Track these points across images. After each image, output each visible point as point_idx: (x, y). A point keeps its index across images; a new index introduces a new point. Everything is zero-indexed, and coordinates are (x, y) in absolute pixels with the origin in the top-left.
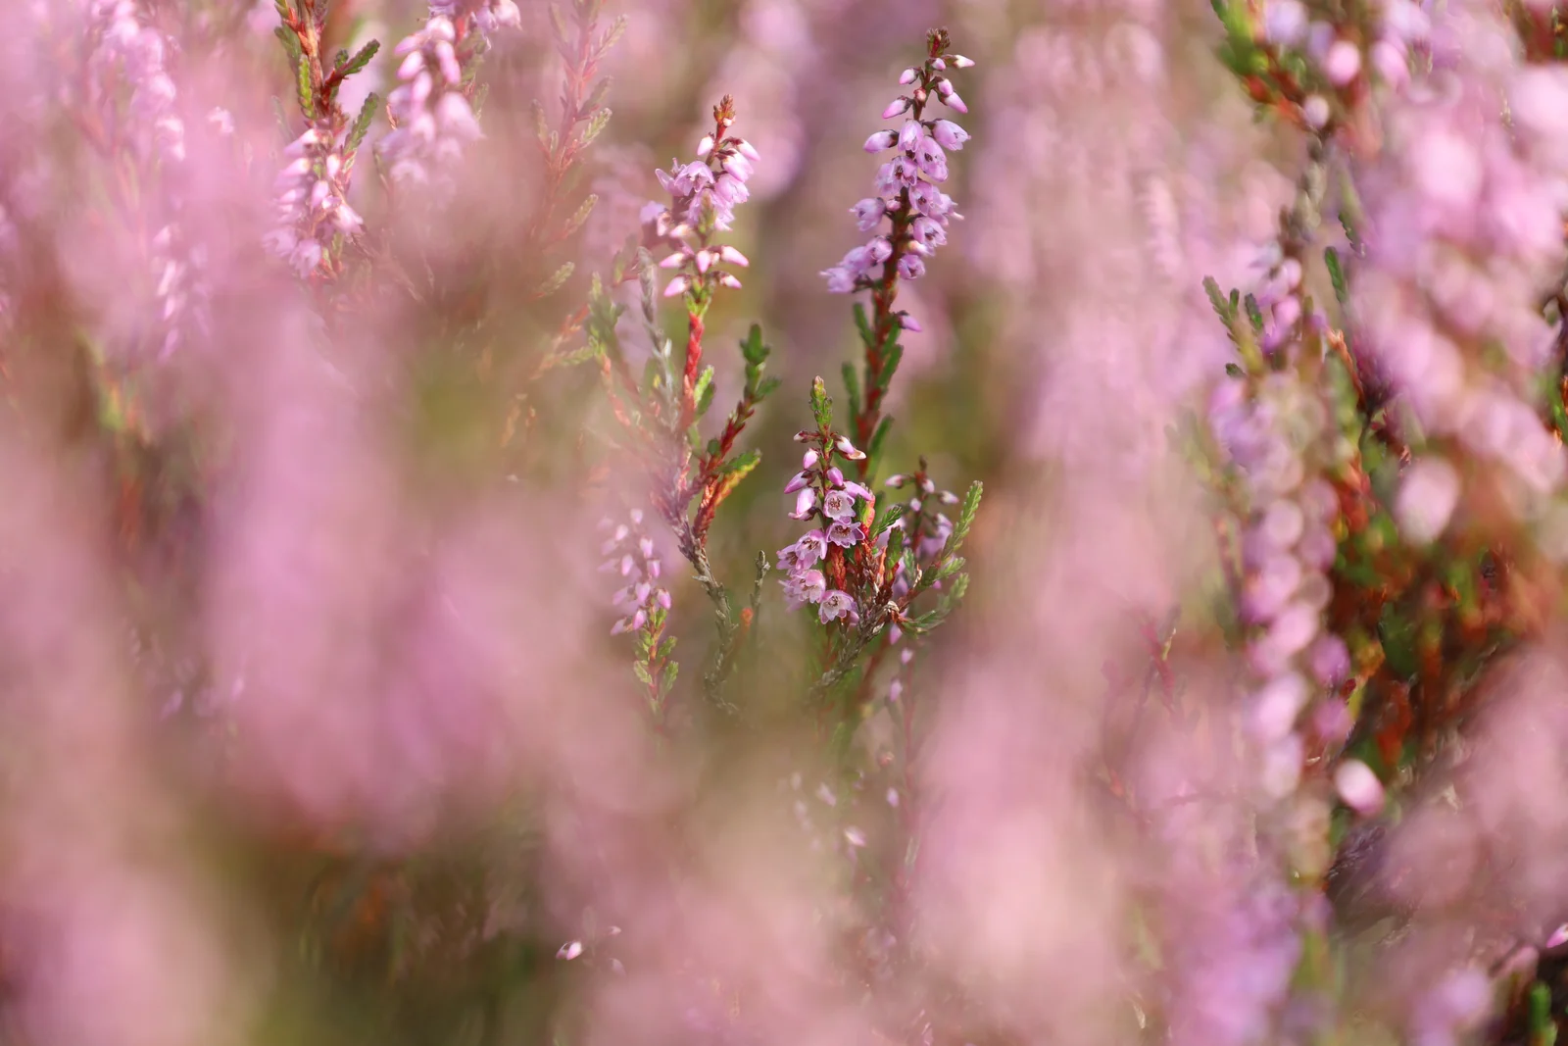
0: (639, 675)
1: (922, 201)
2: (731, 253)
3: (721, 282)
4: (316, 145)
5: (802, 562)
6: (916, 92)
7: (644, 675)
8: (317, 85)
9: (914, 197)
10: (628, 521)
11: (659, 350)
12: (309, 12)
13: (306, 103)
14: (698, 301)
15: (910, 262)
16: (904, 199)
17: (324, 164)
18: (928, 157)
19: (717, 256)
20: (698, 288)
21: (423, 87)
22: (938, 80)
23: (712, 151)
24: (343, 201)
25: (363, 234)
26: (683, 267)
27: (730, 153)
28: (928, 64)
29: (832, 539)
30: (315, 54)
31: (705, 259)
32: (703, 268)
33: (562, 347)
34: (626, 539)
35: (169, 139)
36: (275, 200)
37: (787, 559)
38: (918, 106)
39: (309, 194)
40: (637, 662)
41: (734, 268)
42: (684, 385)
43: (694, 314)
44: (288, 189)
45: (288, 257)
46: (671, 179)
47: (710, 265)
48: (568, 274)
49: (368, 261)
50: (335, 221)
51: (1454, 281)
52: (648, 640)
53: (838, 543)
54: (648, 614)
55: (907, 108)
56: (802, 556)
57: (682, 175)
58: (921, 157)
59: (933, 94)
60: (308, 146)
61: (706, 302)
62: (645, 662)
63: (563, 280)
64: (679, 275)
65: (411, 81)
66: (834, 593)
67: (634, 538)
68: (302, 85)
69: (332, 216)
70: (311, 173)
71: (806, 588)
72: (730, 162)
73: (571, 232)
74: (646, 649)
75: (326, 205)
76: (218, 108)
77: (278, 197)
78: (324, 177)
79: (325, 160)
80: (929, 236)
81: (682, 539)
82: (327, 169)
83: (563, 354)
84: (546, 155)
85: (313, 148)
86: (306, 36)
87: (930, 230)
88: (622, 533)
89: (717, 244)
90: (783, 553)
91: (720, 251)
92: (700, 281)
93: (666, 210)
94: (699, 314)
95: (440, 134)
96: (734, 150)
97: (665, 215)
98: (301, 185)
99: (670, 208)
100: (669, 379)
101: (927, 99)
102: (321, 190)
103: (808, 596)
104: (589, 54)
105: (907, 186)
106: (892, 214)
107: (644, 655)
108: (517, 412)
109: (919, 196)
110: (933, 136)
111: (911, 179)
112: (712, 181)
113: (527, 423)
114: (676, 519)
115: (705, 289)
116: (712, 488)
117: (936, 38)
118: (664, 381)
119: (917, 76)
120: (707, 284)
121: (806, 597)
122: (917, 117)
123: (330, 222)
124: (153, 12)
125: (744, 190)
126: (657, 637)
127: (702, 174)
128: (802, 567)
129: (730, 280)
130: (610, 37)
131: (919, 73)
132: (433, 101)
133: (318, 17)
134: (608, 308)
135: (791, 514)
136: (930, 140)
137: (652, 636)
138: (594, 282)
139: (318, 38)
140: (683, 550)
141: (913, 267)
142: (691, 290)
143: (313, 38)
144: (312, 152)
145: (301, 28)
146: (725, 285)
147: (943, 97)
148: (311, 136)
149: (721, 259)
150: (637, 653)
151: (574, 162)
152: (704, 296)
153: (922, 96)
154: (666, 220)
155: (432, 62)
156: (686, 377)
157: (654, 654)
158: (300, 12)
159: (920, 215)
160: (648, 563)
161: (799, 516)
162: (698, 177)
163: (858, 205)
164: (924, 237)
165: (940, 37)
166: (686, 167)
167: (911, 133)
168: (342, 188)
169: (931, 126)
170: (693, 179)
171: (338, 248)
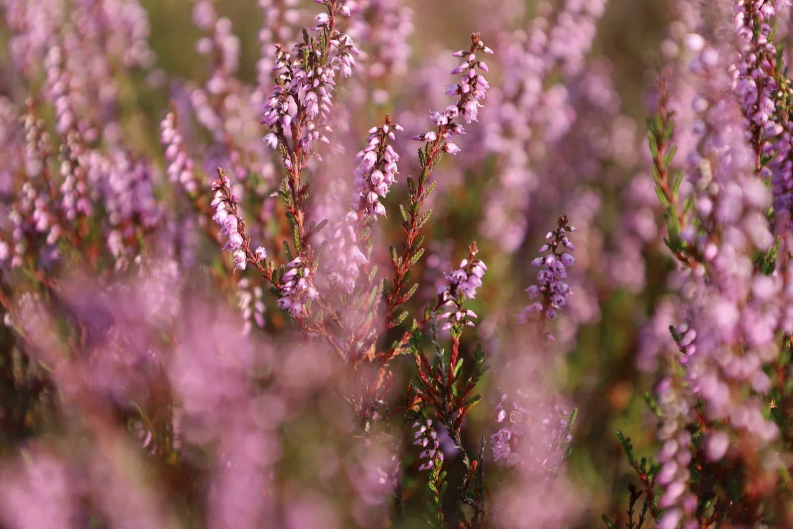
0: (431, 487)
1: (555, 287)
2: (470, 313)
3: (466, 324)
4: (300, 263)
5: (500, 441)
6: (553, 242)
7: (433, 487)
8: (302, 237)
9: (552, 285)
10: (426, 425)
11: (439, 353)
12: (299, 207)
13: (297, 245)
14: (456, 332)
15: (551, 312)
16: (548, 286)
17: (303, 271)
18: (558, 269)
19: (464, 314)
20: (457, 327)
21: (342, 243)
22: (563, 237)
23: (467, 265)
24: (312, 285)
25: (319, 298)
26: (450, 318)
27: (475, 266)
28: (558, 230)
29: (513, 431)
30: (301, 223)
31: (459, 315)
32: (458, 319)
33: (403, 346)
34: (425, 432)
35: (238, 261)
36: (283, 285)
37: (494, 439)
38: (554, 248)
39: (297, 283)
40: (430, 482)
41: (471, 318)
42: (450, 367)
43: (455, 337)
44: (289, 281)
45: (288, 309)
46: (450, 277)
47: (461, 317)
48: (406, 317)
49: (322, 310)
50: (308, 294)
51: (727, 359)
52: (435, 473)
53: (515, 433)
54: (434, 462)
55: (549, 248)
56: (501, 438)
57: (454, 275)
58: (555, 269)
59: (561, 242)
60: (297, 264)
61: (460, 333)
62: (433, 482)
63: (403, 319)
64: (449, 322)
65: (339, 239)
66: (513, 454)
67: (428, 432)
68: (296, 238)
69: (307, 292)
70: (298, 274)
71: (502, 452)
72: (474, 270)
73: (407, 299)
74: (434, 476)
75: (304, 287)
76: (260, 247)
77: (284, 284)
78: (303, 276)
79: (304, 269)
80: (559, 302)
81: (449, 431)
82: (305, 274)
83: (404, 349)
84: (396, 268)
85: (299, 264)
86: (298, 216)
87: (559, 299)
88: (423, 429)
89: (465, 308)
90: (492, 437)
91: (466, 312)
92: (458, 324)
93: (447, 289)
94: (456, 338)
95: (348, 262)
96: (476, 264)
97: (447, 292)
98: (293, 279)
99: (449, 288)
100: (443, 365)
101: (557, 245)
102: (302, 282)
103: (503, 455)
104: (415, 225)
105: (549, 281)
106: (544, 292)
107: (433, 479)
108: (384, 372)
109: (554, 285)
110: (561, 260)
111: (550, 278)
112: (466, 278)
113: (388, 377)
114: (446, 423)
115: (459, 327)
116: (462, 409)
117: (561, 219)
118: (441, 366)
119: (553, 235)
120: (461, 325)
121: (501, 455)
122: (554, 252)
123: (306, 294)
124: (234, 207)
125: (480, 281)
126: (438, 471)
127: (462, 275)
128: (500, 443)
129: (470, 323)
130: (424, 218)
131: (554, 233)
132: (347, 249)
133: (303, 208)
134: (418, 335)
135: (496, 420)
136: (560, 262)
137: (436, 471)
138: (414, 323)
139: (303, 217)
140: (450, 435)
141: (552, 315)
142: (454, 327)
143: (301, 216)
144: (298, 266)
145: (296, 213)
146: (468, 325)
147: (564, 244)
148: (297, 260)
149: (466, 315)
150: (430, 478)
151: (408, 271)
152: (459, 330)
153: (555, 244)
154: (447, 294)
155: (346, 234)
156: (451, 364)
157: (437, 479)
158: (295, 207)
159: (554, 293)
160: (435, 441)
161: (499, 421)
162: (460, 276)
163: (529, 288)
164: (556, 302)
165: (563, 219)
166: (456, 272)
167: (550, 260)
168: (312, 280)
169: (560, 255)
170: (458, 277)
171: (309, 305)
